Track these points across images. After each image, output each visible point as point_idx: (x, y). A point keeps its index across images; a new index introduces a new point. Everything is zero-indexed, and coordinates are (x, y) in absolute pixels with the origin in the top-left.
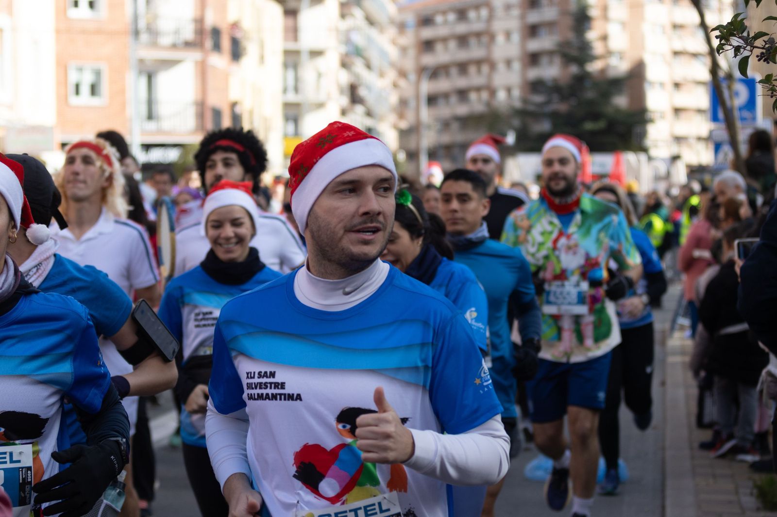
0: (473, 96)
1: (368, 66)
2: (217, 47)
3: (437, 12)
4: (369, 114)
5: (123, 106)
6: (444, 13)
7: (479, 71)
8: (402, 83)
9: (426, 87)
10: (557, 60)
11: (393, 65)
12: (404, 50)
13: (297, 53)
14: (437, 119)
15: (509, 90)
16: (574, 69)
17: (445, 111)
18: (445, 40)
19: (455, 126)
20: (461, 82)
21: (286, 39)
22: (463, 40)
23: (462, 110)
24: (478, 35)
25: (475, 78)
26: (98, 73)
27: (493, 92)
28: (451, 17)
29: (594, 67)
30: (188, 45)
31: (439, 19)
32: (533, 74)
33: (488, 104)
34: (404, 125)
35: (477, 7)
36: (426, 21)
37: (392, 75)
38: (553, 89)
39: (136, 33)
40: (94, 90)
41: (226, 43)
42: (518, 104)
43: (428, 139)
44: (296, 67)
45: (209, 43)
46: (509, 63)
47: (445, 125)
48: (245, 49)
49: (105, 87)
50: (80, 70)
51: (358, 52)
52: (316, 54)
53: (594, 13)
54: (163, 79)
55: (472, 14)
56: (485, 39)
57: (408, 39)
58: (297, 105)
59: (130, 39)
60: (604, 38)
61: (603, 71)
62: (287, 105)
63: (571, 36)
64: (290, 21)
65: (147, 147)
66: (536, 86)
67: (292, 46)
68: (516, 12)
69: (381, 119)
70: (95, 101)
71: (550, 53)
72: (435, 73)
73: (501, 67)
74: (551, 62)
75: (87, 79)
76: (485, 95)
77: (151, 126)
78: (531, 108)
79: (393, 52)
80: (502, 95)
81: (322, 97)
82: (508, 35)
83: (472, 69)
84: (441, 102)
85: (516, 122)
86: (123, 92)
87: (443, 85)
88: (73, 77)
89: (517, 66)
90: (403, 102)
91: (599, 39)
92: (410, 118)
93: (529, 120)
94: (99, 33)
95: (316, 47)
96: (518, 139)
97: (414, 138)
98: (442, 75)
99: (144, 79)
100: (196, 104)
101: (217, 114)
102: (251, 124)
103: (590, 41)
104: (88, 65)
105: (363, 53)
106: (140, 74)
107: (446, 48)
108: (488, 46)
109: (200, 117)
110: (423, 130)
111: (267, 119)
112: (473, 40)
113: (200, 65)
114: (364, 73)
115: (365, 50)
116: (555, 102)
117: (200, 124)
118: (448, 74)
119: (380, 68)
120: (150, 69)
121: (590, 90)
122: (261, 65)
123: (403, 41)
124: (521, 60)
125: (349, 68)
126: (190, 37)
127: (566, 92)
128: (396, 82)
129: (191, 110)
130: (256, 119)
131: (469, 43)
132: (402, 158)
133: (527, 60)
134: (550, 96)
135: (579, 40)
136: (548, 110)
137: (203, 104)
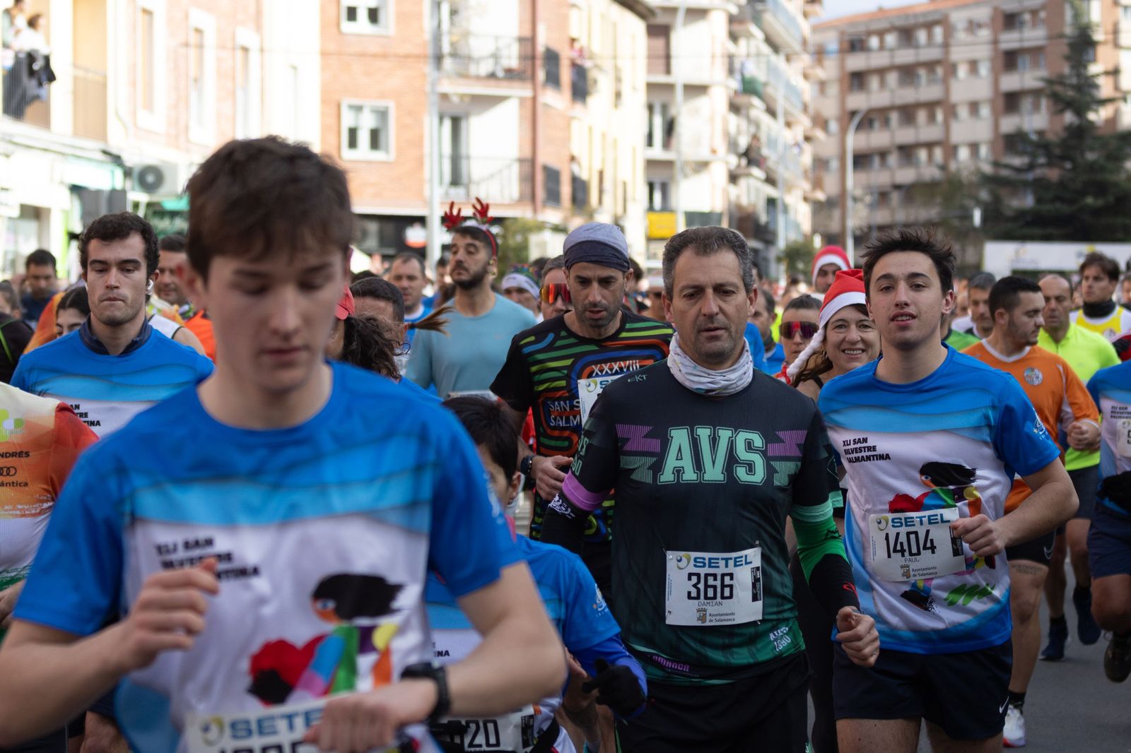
0: (923, 154)
1: (771, 112)
2: (553, 79)
3: (870, 33)
4: (770, 181)
5: (420, 160)
6: (881, 34)
7: (932, 118)
8: (819, 134)
9: (854, 141)
10: (1044, 102)
11: (805, 108)
12: (822, 85)
13: (670, 87)
14: (869, 189)
15: (974, 147)
16: (1069, 117)
17: (880, 177)
18: (881, 72)
19: (895, 197)
20: (905, 135)
21: (650, 70)
22: (908, 73)
23: (906, 176)
24: (930, 65)
25: (925, 130)
26: (383, 114)
27: (952, 150)
28: (891, 39)
29: (1099, 116)
30: (511, 74)
31: (874, 42)
32: (1009, 124)
33: (943, 168)
34: (820, 196)
35: (929, 26)
36: (855, 45)
37: (804, 122)
38: (1039, 146)
39: (439, 58)
40: (376, 139)
41: (566, 75)
42: (987, 169)
43: (857, 217)
44: (665, 110)
45: (541, 75)
46: (974, 107)
47: (882, 197)
48: (595, 82)
49: (392, 136)
50: (358, 109)
52: (695, 90)
53: (1098, 36)
54: (476, 126)
55: (922, 36)
56: (940, 71)
57: (829, 70)
58: (669, 164)
59: (428, 68)
60: (1115, 73)
61: (1113, 121)
62: (651, 164)
63: (1066, 70)
64: (659, 43)
66: (1014, 142)
67: (661, 79)
68: (985, 34)
69: (789, 188)
70: (378, 156)
71: (1036, 93)
72: (867, 120)
73: (963, 112)
74: (1036, 107)
75: (367, 122)
76: (938, 153)
77: (458, 192)
78: (1005, 173)
79: (807, 90)
80: (964, 154)
81: (704, 154)
82: (973, 65)
83: (922, 116)
84: (877, 160)
85: (984, 195)
86: (419, 143)
87: (878, 138)
88: (348, 120)
89: (985, 111)
90: (820, 163)
91: (1107, 73)
92: (831, 185)
93: (1003, 192)
94: (384, 56)
95: (696, 79)
96: (985, 219)
97: (836, 214)
98: (877, 124)
99: (447, 124)
100: (521, 161)
101: (552, 176)
102: (601, 192)
103: (1093, 76)
104: (368, 103)
105: (760, 88)
106: (441, 119)
107: (883, 84)
108: (945, 82)
109: (528, 179)
110: (850, 203)
111: (625, 184)
112: (922, 72)
113: (529, 104)
114: (765, 119)
115: (765, 84)
116: (1042, 165)
117: (528, 191)
118: (886, 123)
119: (786, 113)
120: (456, 112)
121: (1092, 149)
122: (616, 106)
123: (820, 73)
124: (992, 102)
125: (743, 112)
126: (514, 63)
127: (1057, 151)
128: (809, 134)
129: (515, 170)
130: (607, 184)
131: (918, 76)
132: (818, 242)
133: (1001, 103)
134: (1033, 156)
135: (1079, 75)
136: (1030, 176)
137: (533, 161)
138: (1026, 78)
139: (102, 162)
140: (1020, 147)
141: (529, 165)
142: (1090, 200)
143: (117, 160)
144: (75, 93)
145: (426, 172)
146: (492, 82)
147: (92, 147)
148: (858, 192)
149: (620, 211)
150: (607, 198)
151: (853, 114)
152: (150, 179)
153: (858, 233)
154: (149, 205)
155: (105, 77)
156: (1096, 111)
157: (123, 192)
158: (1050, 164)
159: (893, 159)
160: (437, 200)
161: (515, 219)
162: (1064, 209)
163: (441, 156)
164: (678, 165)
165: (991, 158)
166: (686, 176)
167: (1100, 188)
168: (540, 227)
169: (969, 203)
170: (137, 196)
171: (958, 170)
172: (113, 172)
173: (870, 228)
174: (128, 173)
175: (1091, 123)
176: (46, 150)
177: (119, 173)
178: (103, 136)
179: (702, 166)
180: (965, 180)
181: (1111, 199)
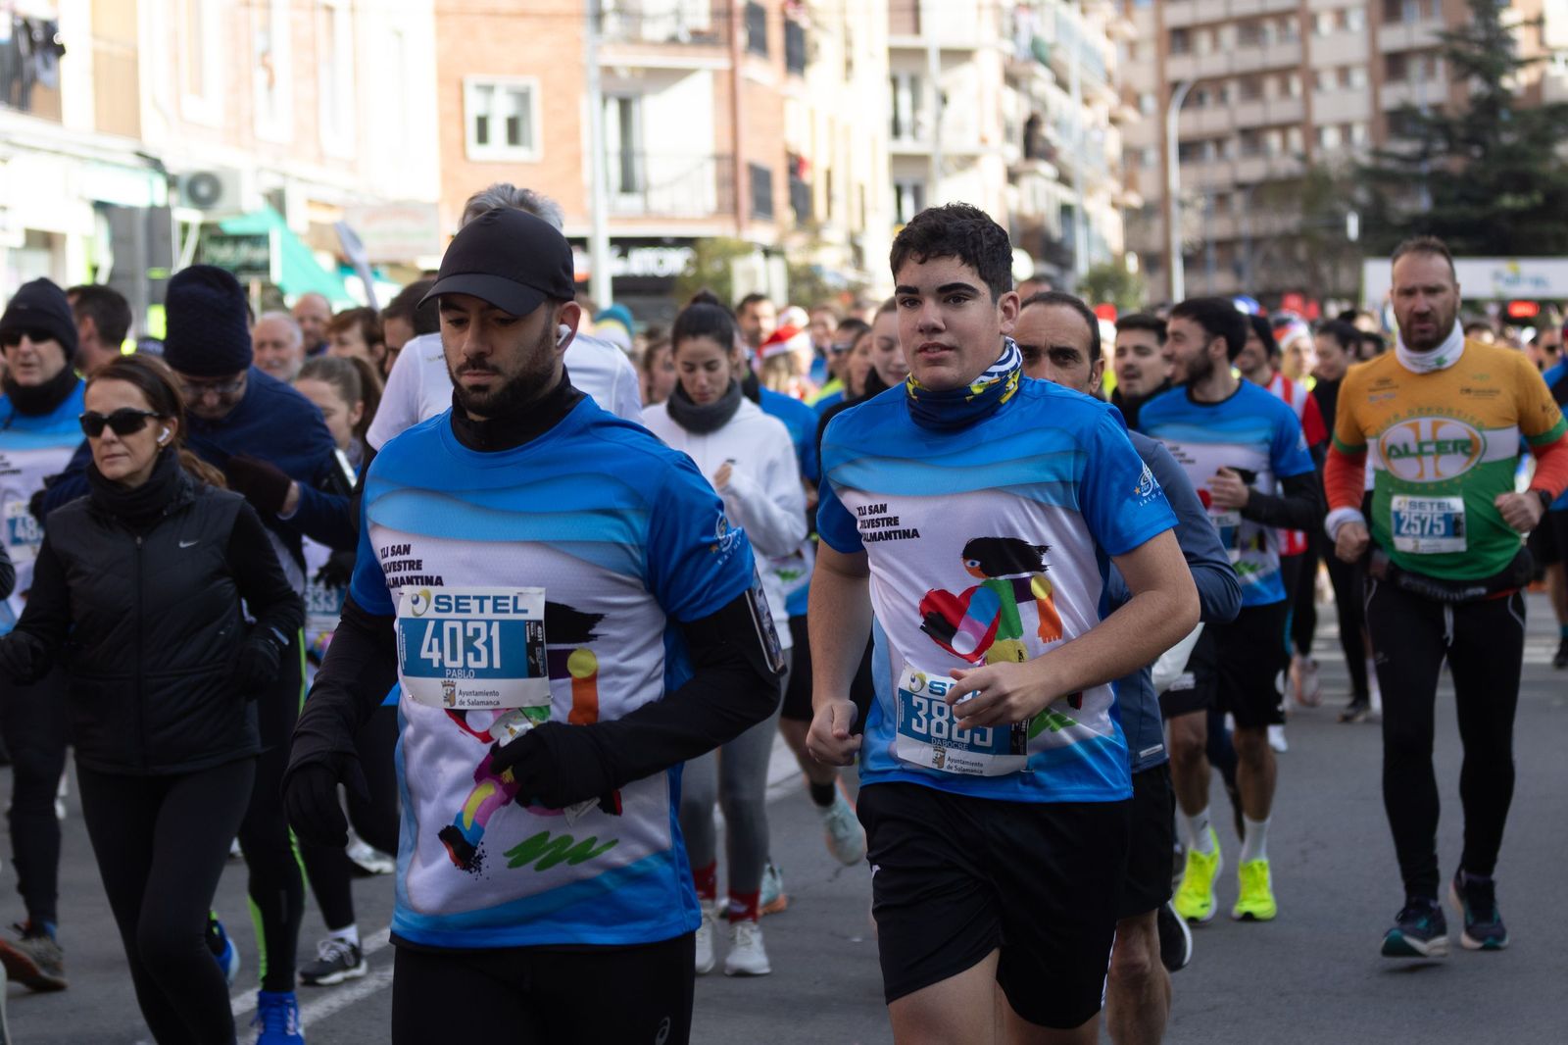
0: (1274, 140)
1: (1062, 84)
2: (758, 43)
4: (1064, 179)
5: (576, 160)
7: (1285, 89)
8: (1130, 114)
9: (1178, 124)
10: (1441, 66)
11: (1109, 79)
12: (1132, 47)
13: (920, 53)
14: (1201, 189)
15: (1346, 129)
16: (1476, 86)
17: (1217, 172)
18: (1213, 27)
19: (1238, 201)
20: (1250, 114)
21: (893, 29)
22: (1250, 27)
23: (1252, 170)
24: (1281, 17)
25: (1276, 106)
26: (523, 97)
27: (1314, 134)
29: (1516, 82)
30: (699, 38)
32: (1393, 96)
33: (1304, 158)
34: (1134, 200)
37: (1108, 100)
38: (1437, 126)
39: (599, 17)
40: (514, 131)
41: (775, 36)
42: (1365, 160)
43: (1186, 229)
44: (915, 84)
45: (741, 37)
46: (1343, 73)
47: (1221, 199)
48: (816, 46)
49: (536, 125)
50: (489, 89)
51: (1038, 53)
52: (956, 56)
54: (652, 110)
56: (1294, 24)
57: (1141, 26)
58: (922, 159)
59: (585, 30)
60: (1538, 22)
61: (1535, 89)
62: (898, 160)
63: (1470, 18)
65: (624, 245)
66: (1400, 120)
67: (908, 41)
69: (1090, 189)
70: (518, 154)
71: (1429, 53)
72: (1195, 95)
73: (1329, 81)
74: (1430, 72)
75: (501, 109)
76: (1296, 138)
77: (631, 203)
78: (1389, 164)
79: (1111, 54)
80: (1331, 139)
81: (970, 145)
82: (1341, 16)
83: (1271, 86)
84: (1210, 150)
85: (1362, 195)
86: (574, 135)
87: (1212, 119)
88: (475, 106)
89: (1359, 79)
90: (1132, 155)
91: (1527, 23)
92: (1148, 186)
93: (1388, 191)
94: (524, 15)
95: (955, 42)
96: (1364, 228)
97: (1157, 225)
98: (1209, 99)
99: (613, 108)
100: (718, 158)
101: (761, 178)
102: (830, 198)
103: (1508, 28)
104: (503, 81)
105: (1047, 54)
106: (605, 100)
107: (1216, 43)
108: (1303, 39)
109: (728, 183)
110: (1175, 210)
111: (862, 188)
112: (1270, 27)
113: (725, 80)
114: (1054, 95)
115: (1053, 47)
116: (1440, 153)
117: (728, 199)
118: (1222, 97)
119: (1084, 87)
120: (625, 91)
121: (1508, 128)
122: (847, 78)
123: (1129, 30)
124: (1370, 66)
125: (1024, 85)
126: (704, 23)
127: (1461, 132)
128: (1118, 114)
129: (710, 171)
130: (838, 189)
131: (1264, 32)
132: (1132, 264)
133: (1380, 67)
134: (1428, 139)
135: (1488, 27)
136: (1425, 168)
137: (734, 158)
138: (1415, 32)
139: (134, 169)
140: (1409, 127)
141: (728, 160)
142: (1508, 201)
143: (156, 165)
144: (96, 73)
145: (586, 177)
146: (674, 49)
147: (122, 147)
148: (1187, 194)
149: (856, 226)
150: (838, 208)
151: (1175, 85)
152: (203, 190)
153: (1189, 252)
154: (204, 227)
155: (136, 51)
156: (1514, 76)
157: (166, 210)
158: (1451, 150)
159: (1233, 148)
160: (602, 214)
161: (712, 240)
162: (1474, 213)
163: (606, 154)
164: (935, 161)
165: (1369, 145)
166: (946, 175)
167: (1523, 183)
168: (747, 249)
169: (1340, 206)
170: (187, 215)
171: (1324, 163)
172: (151, 182)
173: (1205, 244)
174: (172, 182)
175: (1507, 93)
176: (56, 152)
177: (160, 183)
178: (135, 131)
179: (968, 161)
180: (1334, 177)
181: (1538, 198)
